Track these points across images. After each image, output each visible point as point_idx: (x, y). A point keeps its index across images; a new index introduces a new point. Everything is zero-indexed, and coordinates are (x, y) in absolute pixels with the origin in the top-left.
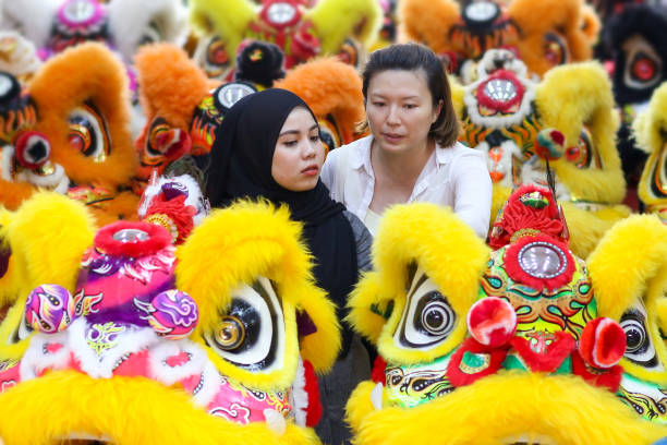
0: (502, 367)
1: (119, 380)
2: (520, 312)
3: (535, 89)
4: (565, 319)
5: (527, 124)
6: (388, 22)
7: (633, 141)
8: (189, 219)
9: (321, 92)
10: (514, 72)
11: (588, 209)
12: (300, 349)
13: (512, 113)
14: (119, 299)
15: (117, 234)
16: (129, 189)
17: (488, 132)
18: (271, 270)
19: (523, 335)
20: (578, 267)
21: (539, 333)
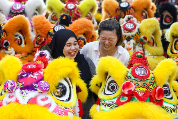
0: (131, 100)
1: (29, 105)
2: (135, 85)
3: (139, 25)
4: (148, 87)
5: (137, 35)
6: (99, 8)
7: (165, 39)
8: (47, 62)
9: (82, 27)
10: (133, 21)
11: (154, 57)
12: (77, 96)
13: (133, 32)
14: (29, 83)
15: (28, 66)
16: (31, 54)
17: (127, 37)
18: (69, 75)
19: (136, 91)
20: (151, 73)
21: (141, 91)
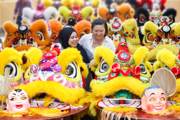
0: (118, 76)
1: (48, 81)
2: (121, 65)
3: (123, 24)
5: (121, 31)
6: (95, 13)
7: (141, 33)
8: (60, 51)
9: (83, 26)
10: (119, 21)
11: (134, 46)
12: (81, 74)
13: (119, 29)
14: (47, 66)
15: (46, 55)
16: (49, 46)
17: (114, 32)
18: (75, 60)
19: (122, 69)
20: (131, 56)
21: (125, 69)
